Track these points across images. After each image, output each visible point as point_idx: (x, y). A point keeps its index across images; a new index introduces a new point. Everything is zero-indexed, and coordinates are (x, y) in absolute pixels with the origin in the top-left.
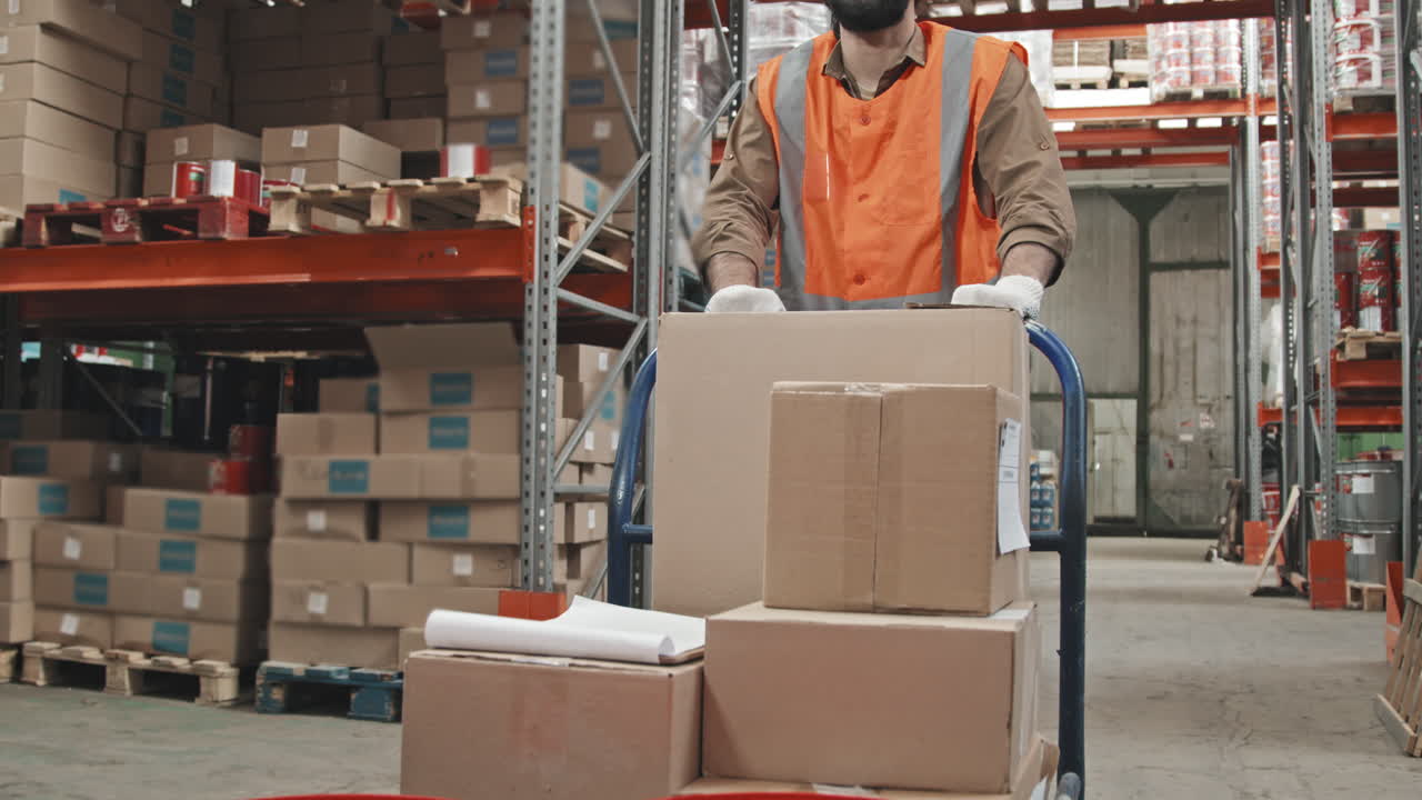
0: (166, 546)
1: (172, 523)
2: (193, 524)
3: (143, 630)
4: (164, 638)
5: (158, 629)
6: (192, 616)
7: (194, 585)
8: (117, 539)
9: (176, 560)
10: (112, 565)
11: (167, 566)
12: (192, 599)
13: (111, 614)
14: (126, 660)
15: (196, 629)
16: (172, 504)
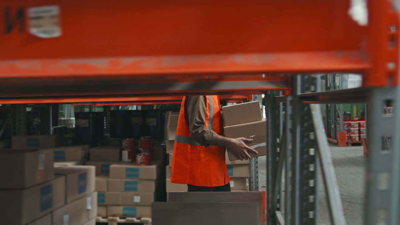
0: (126, 183)
1: (128, 176)
2: (137, 176)
3: (120, 210)
4: (126, 212)
5: (124, 209)
6: (137, 205)
7: (137, 195)
8: (108, 181)
9: (130, 187)
10: (106, 190)
11: (127, 189)
12: (137, 199)
13: (106, 206)
14: (116, 220)
15: (138, 209)
16: (128, 170)
